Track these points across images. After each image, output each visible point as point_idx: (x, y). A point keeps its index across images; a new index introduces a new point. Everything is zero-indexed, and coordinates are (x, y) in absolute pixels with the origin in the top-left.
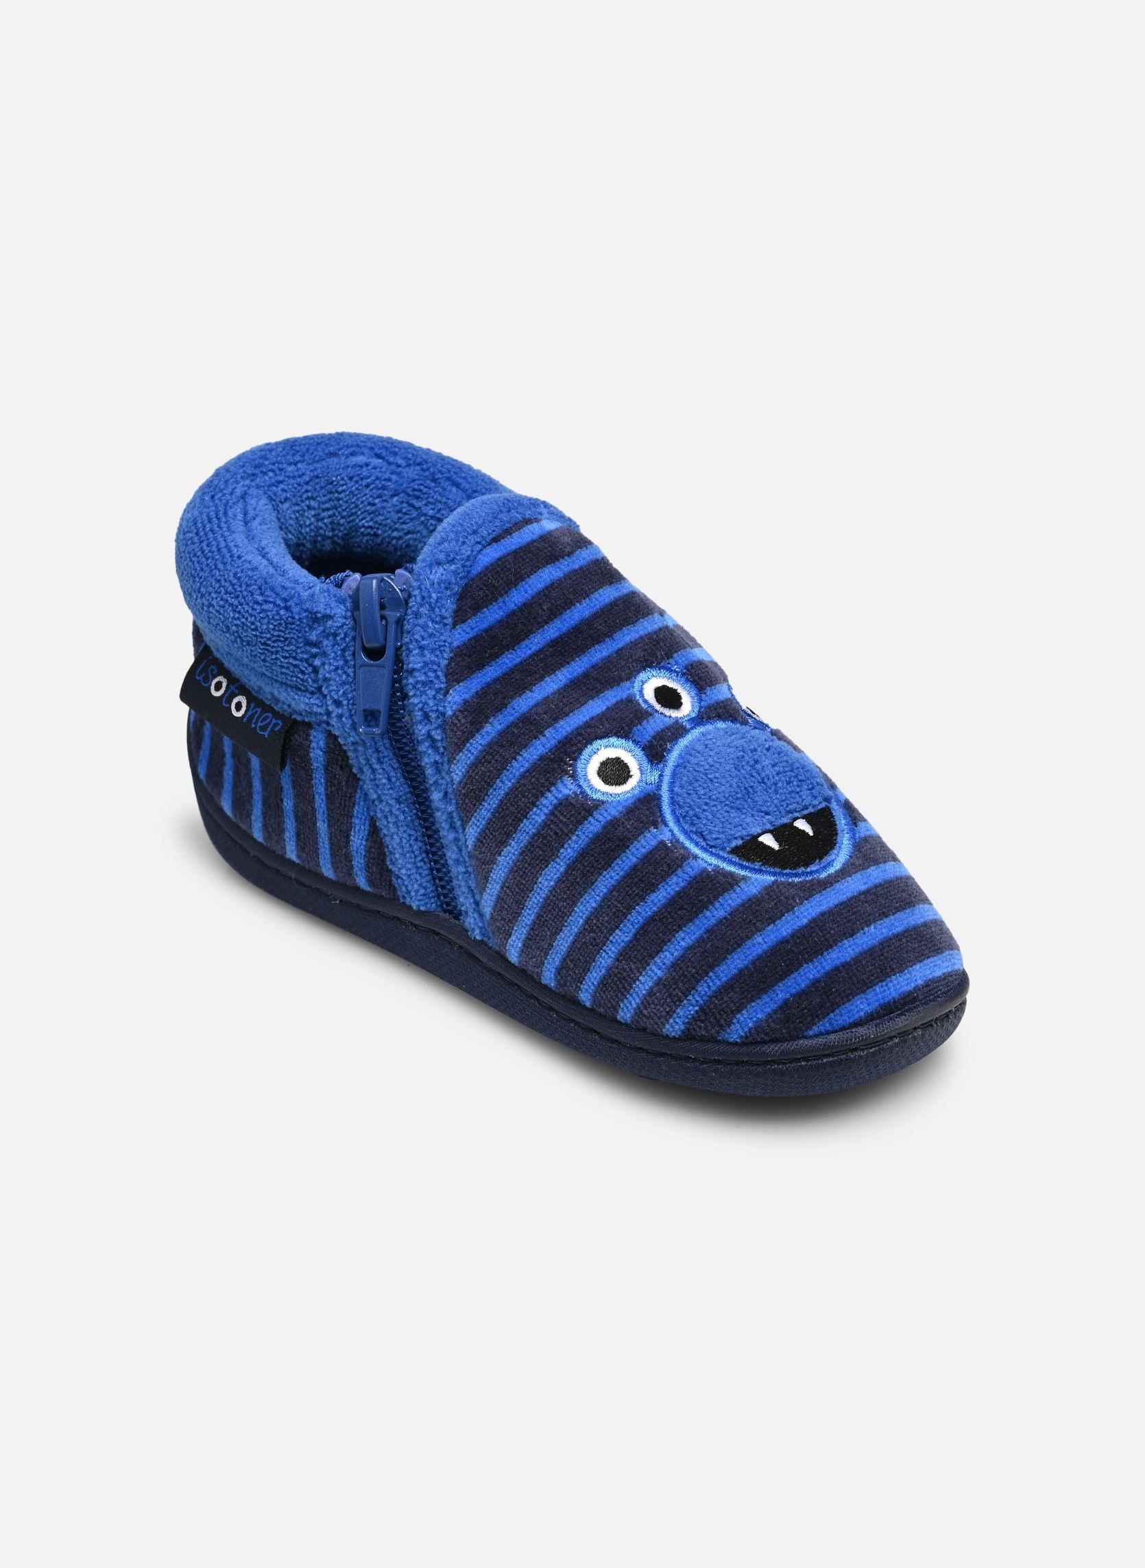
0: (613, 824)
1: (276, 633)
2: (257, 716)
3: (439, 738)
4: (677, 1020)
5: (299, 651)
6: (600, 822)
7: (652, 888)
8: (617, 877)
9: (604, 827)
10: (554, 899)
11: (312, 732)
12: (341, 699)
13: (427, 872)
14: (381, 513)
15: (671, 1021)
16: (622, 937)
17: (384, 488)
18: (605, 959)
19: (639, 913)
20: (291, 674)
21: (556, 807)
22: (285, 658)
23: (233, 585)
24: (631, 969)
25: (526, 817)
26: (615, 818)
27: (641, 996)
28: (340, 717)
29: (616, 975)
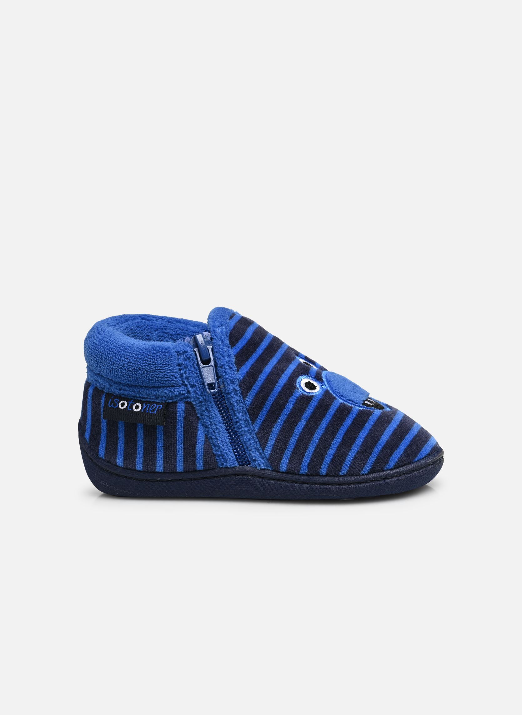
0: (321, 401)
1: (164, 363)
2: (148, 407)
3: (238, 389)
4: (368, 465)
5: (174, 369)
6: (316, 401)
7: (344, 420)
8: (329, 419)
9: (318, 403)
10: (303, 436)
11: (178, 404)
12: (195, 384)
13: (232, 451)
14: (152, 338)
15: (366, 466)
16: (337, 441)
17: (151, 328)
18: (331, 452)
19: (342, 430)
20: (171, 380)
21: (296, 400)
22: (169, 373)
23: (139, 351)
24: (344, 452)
25: (284, 408)
26: (321, 399)
27: (351, 460)
28: (195, 392)
29: (338, 456)
